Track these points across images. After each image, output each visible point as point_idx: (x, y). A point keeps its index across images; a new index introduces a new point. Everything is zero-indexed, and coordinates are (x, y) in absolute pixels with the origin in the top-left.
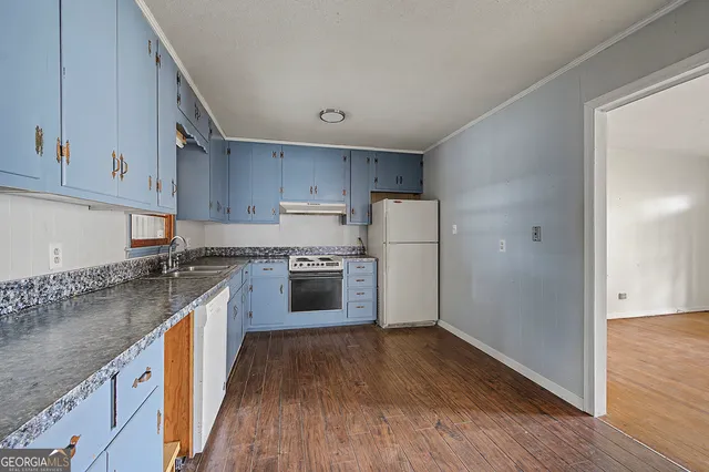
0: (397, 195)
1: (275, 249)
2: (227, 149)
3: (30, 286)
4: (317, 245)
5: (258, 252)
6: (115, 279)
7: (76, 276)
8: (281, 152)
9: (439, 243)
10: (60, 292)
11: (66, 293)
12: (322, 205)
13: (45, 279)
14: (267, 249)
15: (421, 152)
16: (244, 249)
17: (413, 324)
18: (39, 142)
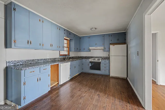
0: (114, 44)
1: (90, 57)
2: (80, 38)
3: (45, 59)
4: (98, 56)
5: (87, 57)
6: (57, 60)
7: (50, 59)
8: (89, 37)
9: (127, 56)
10: (48, 61)
11: (49, 61)
12: (98, 47)
13: (46, 59)
14: (88, 57)
15: (125, 31)
16: (84, 57)
17: (119, 77)
18: (40, 45)
